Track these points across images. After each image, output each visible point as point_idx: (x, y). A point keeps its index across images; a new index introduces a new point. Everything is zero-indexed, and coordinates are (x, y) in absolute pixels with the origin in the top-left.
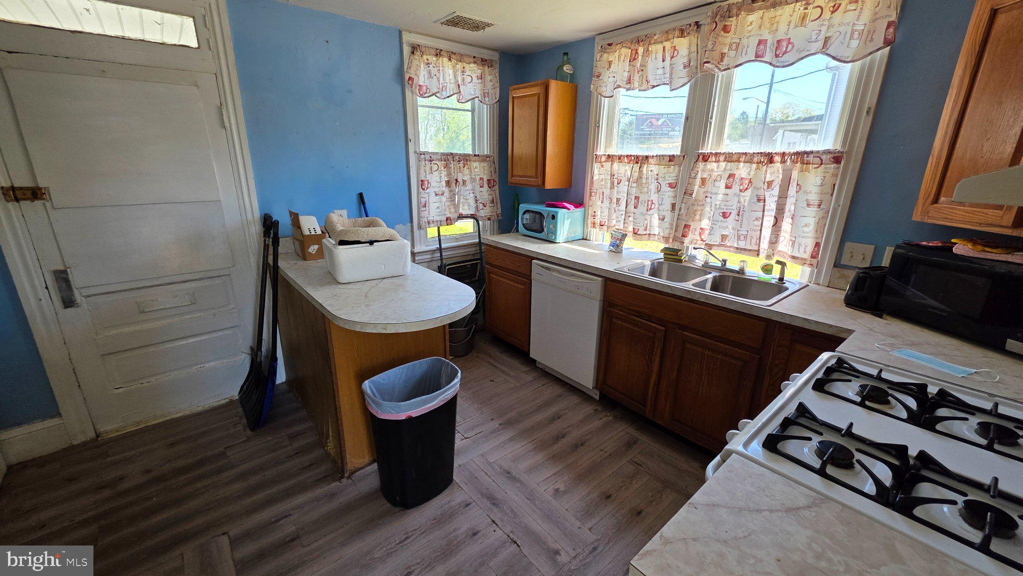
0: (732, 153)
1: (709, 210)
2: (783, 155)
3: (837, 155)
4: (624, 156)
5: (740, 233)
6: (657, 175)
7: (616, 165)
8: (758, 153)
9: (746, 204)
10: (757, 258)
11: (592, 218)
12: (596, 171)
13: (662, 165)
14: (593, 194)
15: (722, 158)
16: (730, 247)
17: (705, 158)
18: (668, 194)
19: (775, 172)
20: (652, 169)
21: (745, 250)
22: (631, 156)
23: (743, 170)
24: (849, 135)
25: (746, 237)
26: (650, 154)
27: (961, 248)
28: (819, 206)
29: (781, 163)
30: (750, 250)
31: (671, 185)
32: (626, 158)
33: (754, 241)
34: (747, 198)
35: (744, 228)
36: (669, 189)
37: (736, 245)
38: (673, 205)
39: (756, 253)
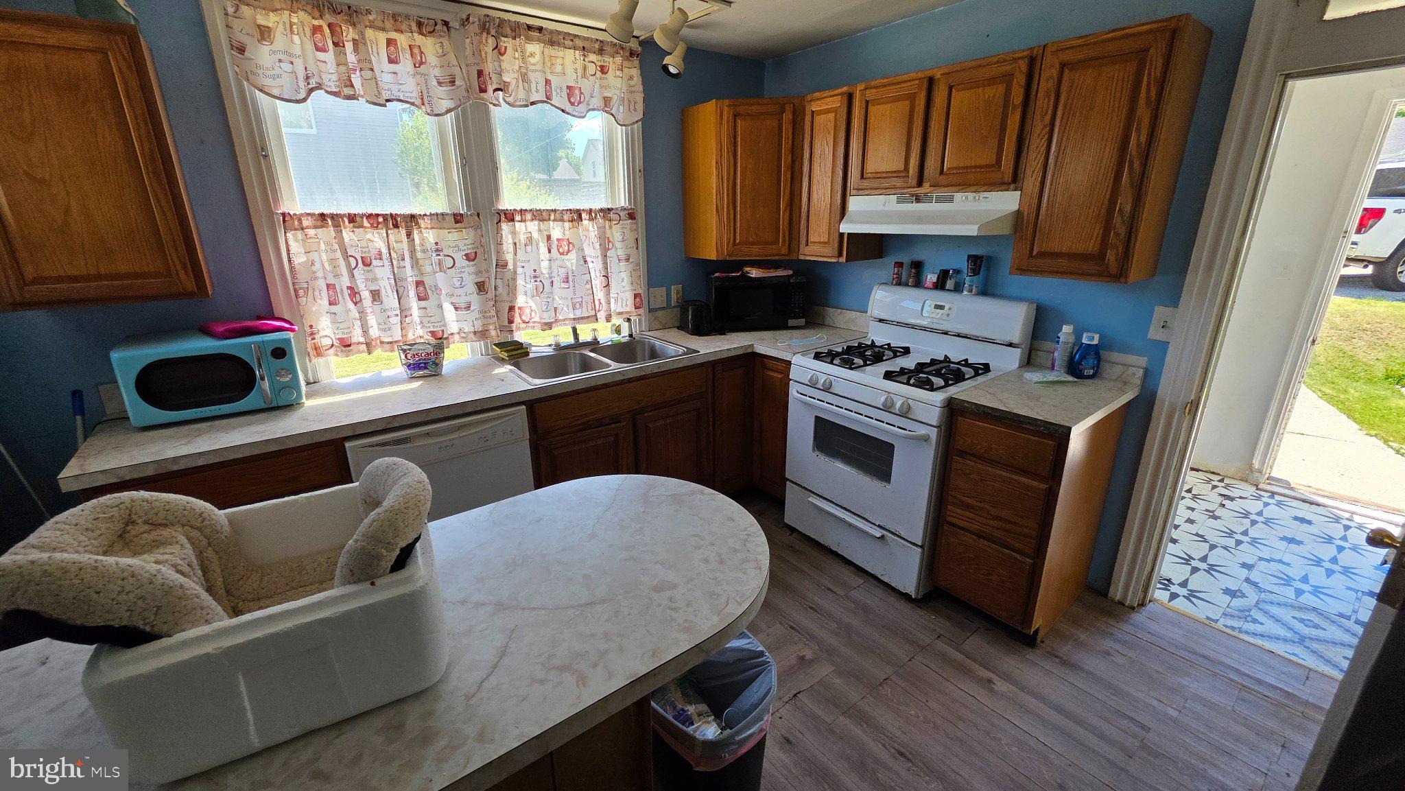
0: (540, 210)
1: (524, 284)
2: (590, 211)
3: (630, 211)
4: (362, 216)
5: (575, 301)
6: (437, 243)
7: (347, 235)
8: (567, 210)
9: (574, 268)
10: (596, 324)
11: (310, 339)
12: (295, 247)
13: (445, 228)
14: (301, 293)
15: (529, 216)
16: (564, 320)
17: (509, 216)
18: (467, 270)
19: (590, 229)
20: (427, 236)
21: (582, 318)
22: (377, 215)
23: (557, 231)
24: (632, 193)
25: (581, 304)
26: (416, 210)
27: (754, 273)
28: (628, 260)
29: (589, 220)
30: (588, 317)
31: (468, 258)
32: (365, 219)
33: (590, 307)
34: (574, 261)
35: (579, 294)
36: (468, 262)
37: (572, 316)
38: (481, 287)
39: (594, 318)
